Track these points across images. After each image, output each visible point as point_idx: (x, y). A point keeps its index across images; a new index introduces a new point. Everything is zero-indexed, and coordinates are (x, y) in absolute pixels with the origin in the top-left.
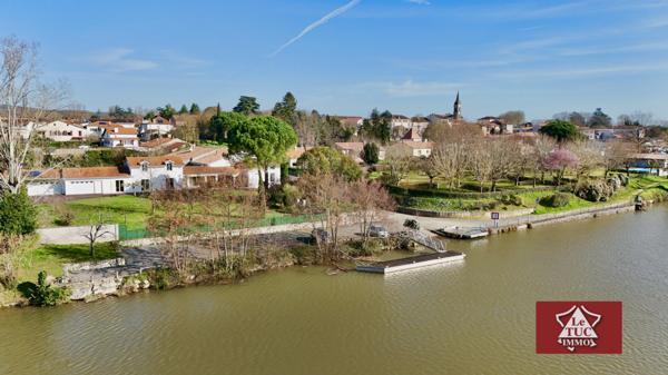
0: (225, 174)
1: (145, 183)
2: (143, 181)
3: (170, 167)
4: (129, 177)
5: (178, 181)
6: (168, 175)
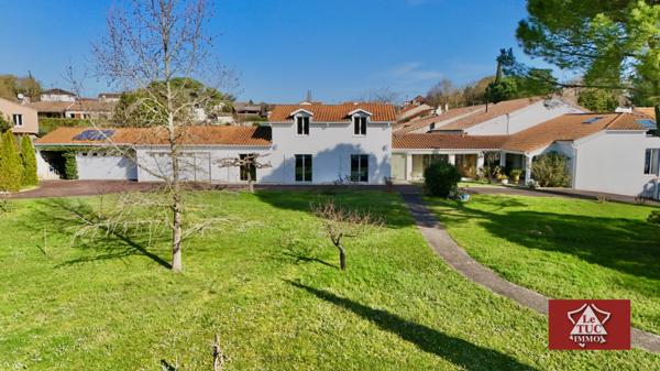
0: (505, 150)
1: (304, 163)
2: (299, 157)
3: (361, 127)
4: (268, 148)
5: (379, 161)
6: (358, 146)
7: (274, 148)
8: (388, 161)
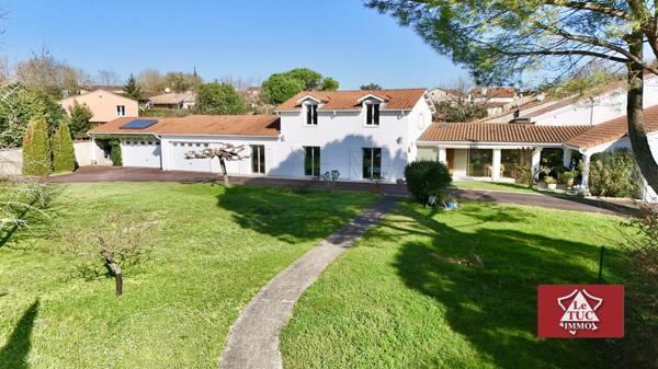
1: (313, 156)
4: (276, 139)
5: (393, 155)
6: (370, 138)
7: (282, 140)
8: (402, 156)
